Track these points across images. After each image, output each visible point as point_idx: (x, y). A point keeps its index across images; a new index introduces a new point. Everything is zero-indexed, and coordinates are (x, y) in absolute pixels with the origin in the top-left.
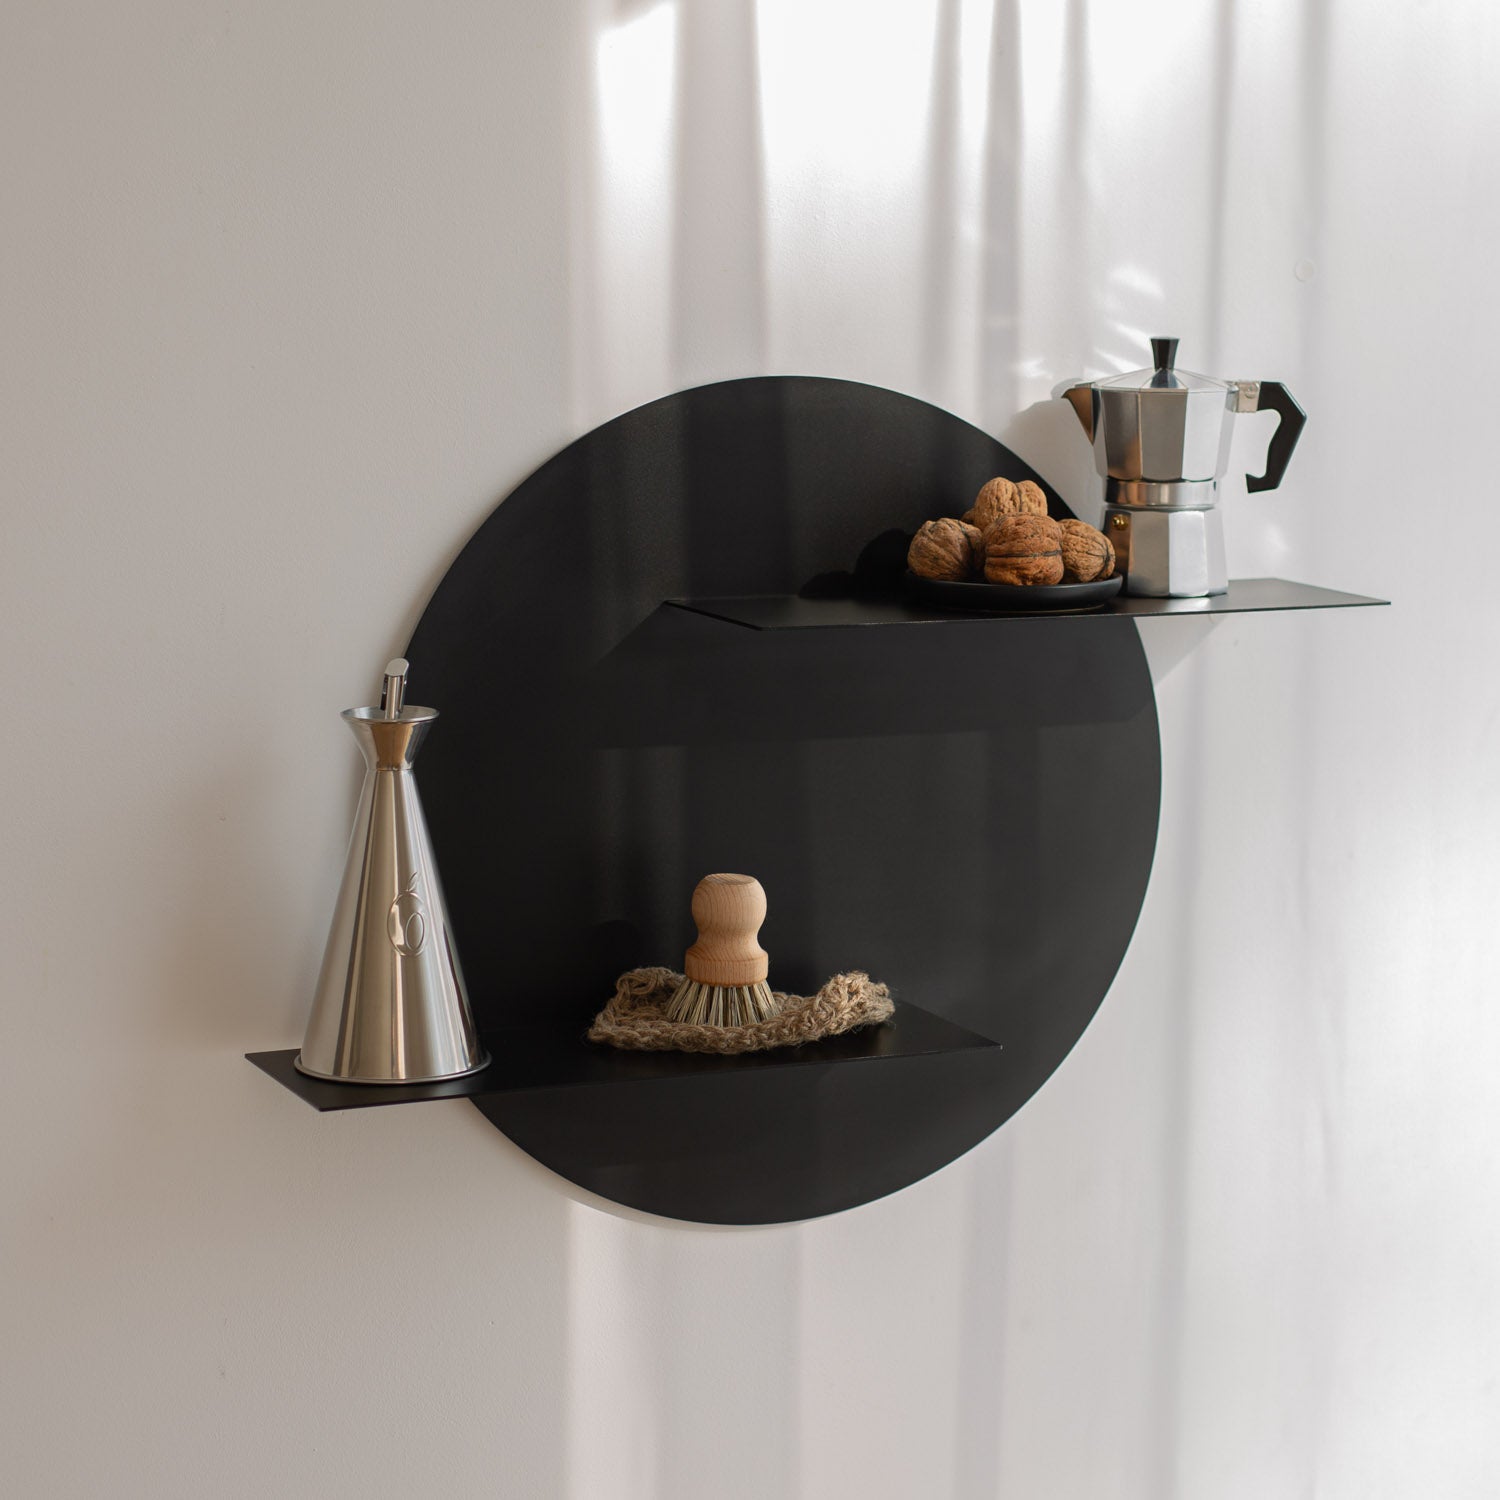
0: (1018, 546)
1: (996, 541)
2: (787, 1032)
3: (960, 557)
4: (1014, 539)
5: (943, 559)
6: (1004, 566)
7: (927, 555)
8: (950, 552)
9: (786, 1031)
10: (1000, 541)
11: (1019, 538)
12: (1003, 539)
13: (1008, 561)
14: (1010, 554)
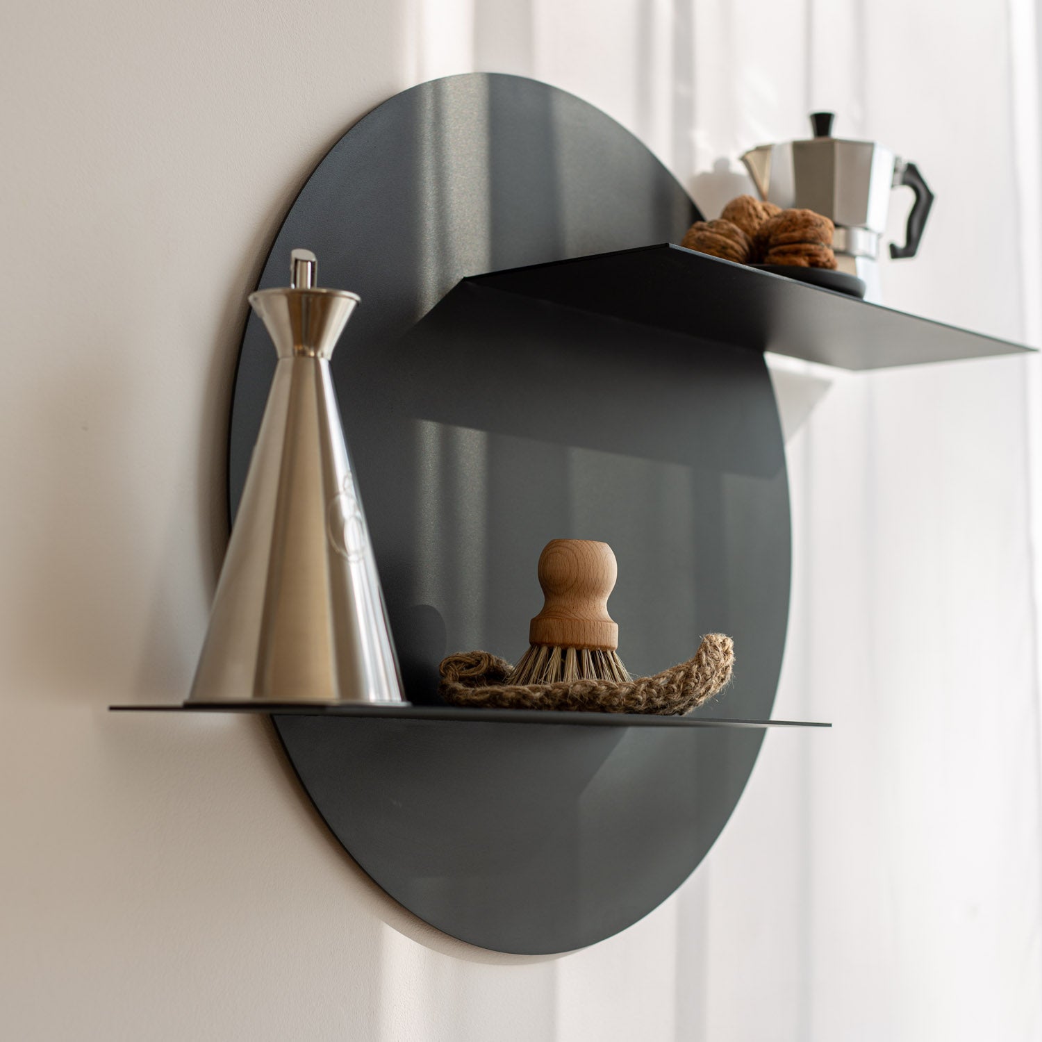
0: (810, 233)
1: (786, 230)
2: (675, 688)
3: (746, 248)
4: (806, 227)
5: (732, 248)
6: (797, 253)
7: (713, 245)
8: (737, 242)
9: (674, 686)
10: (790, 229)
11: (812, 225)
12: (792, 228)
13: (804, 246)
14: (803, 240)
